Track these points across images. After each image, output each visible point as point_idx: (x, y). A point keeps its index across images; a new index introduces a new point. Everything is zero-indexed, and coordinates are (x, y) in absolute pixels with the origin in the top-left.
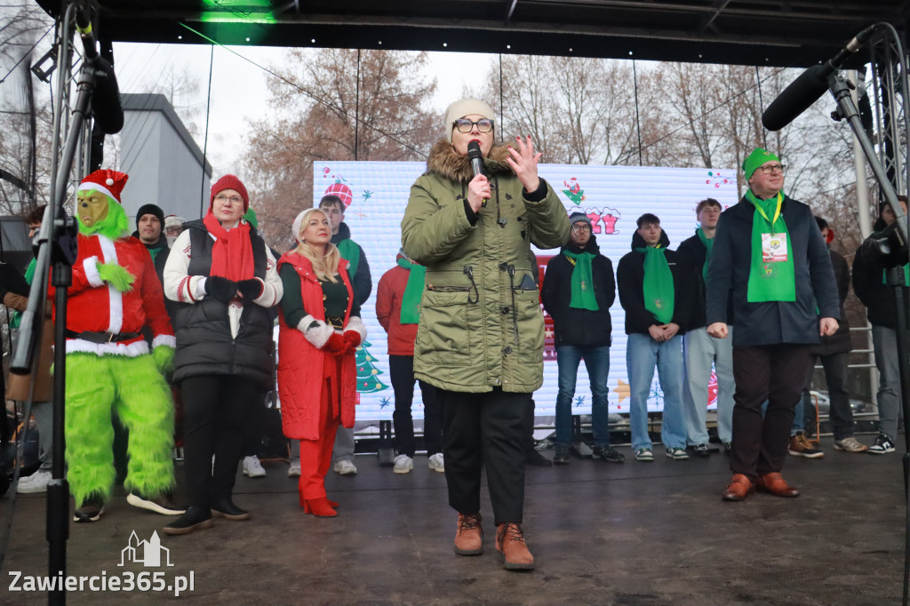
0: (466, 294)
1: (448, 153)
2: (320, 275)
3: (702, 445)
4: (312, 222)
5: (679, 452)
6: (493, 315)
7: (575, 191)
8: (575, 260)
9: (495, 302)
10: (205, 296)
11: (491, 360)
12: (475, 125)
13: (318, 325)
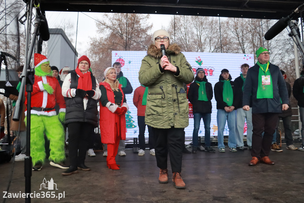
0: (161, 95)
1: (153, 48)
2: (113, 89)
3: (242, 147)
4: (111, 72)
5: (234, 149)
6: (170, 102)
7: (199, 61)
8: (199, 84)
9: (171, 98)
10: (76, 95)
11: (170, 117)
12: (162, 39)
13: (113, 105)
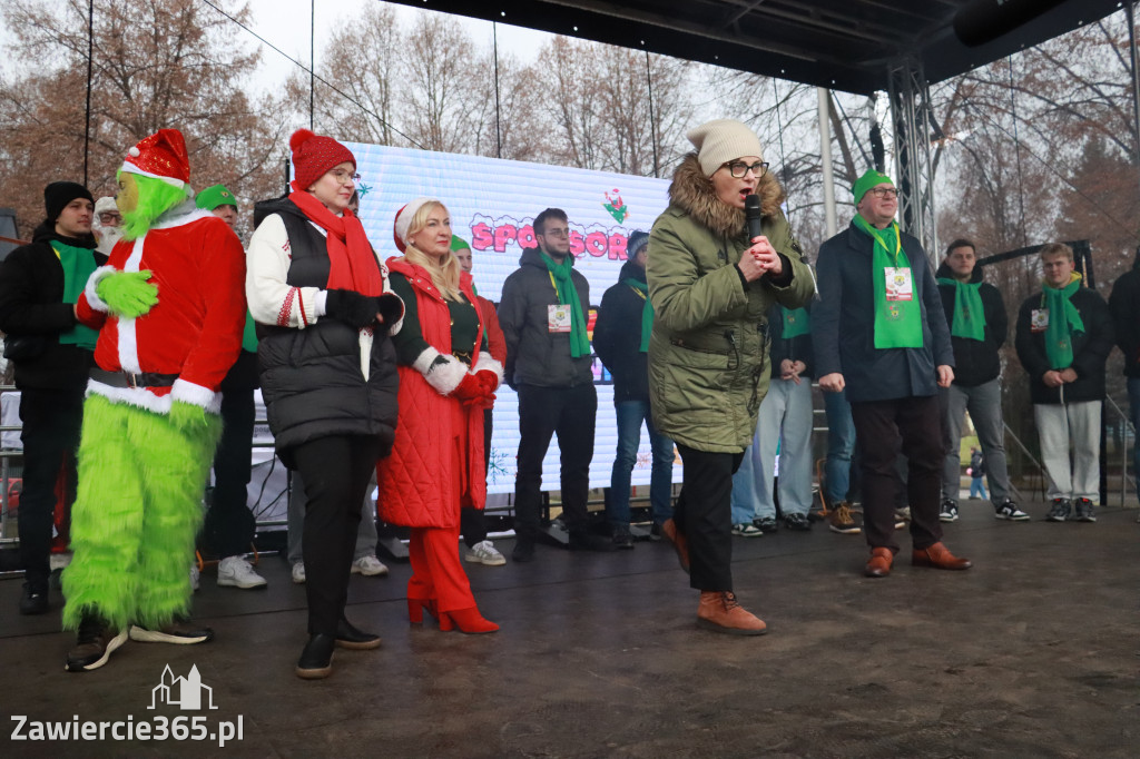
0: (726, 358)
2: (442, 290)
3: (768, 519)
4: (431, 222)
5: (750, 528)
8: (644, 291)
10: (322, 318)
11: (740, 419)
12: (750, 170)
13: (446, 362)
